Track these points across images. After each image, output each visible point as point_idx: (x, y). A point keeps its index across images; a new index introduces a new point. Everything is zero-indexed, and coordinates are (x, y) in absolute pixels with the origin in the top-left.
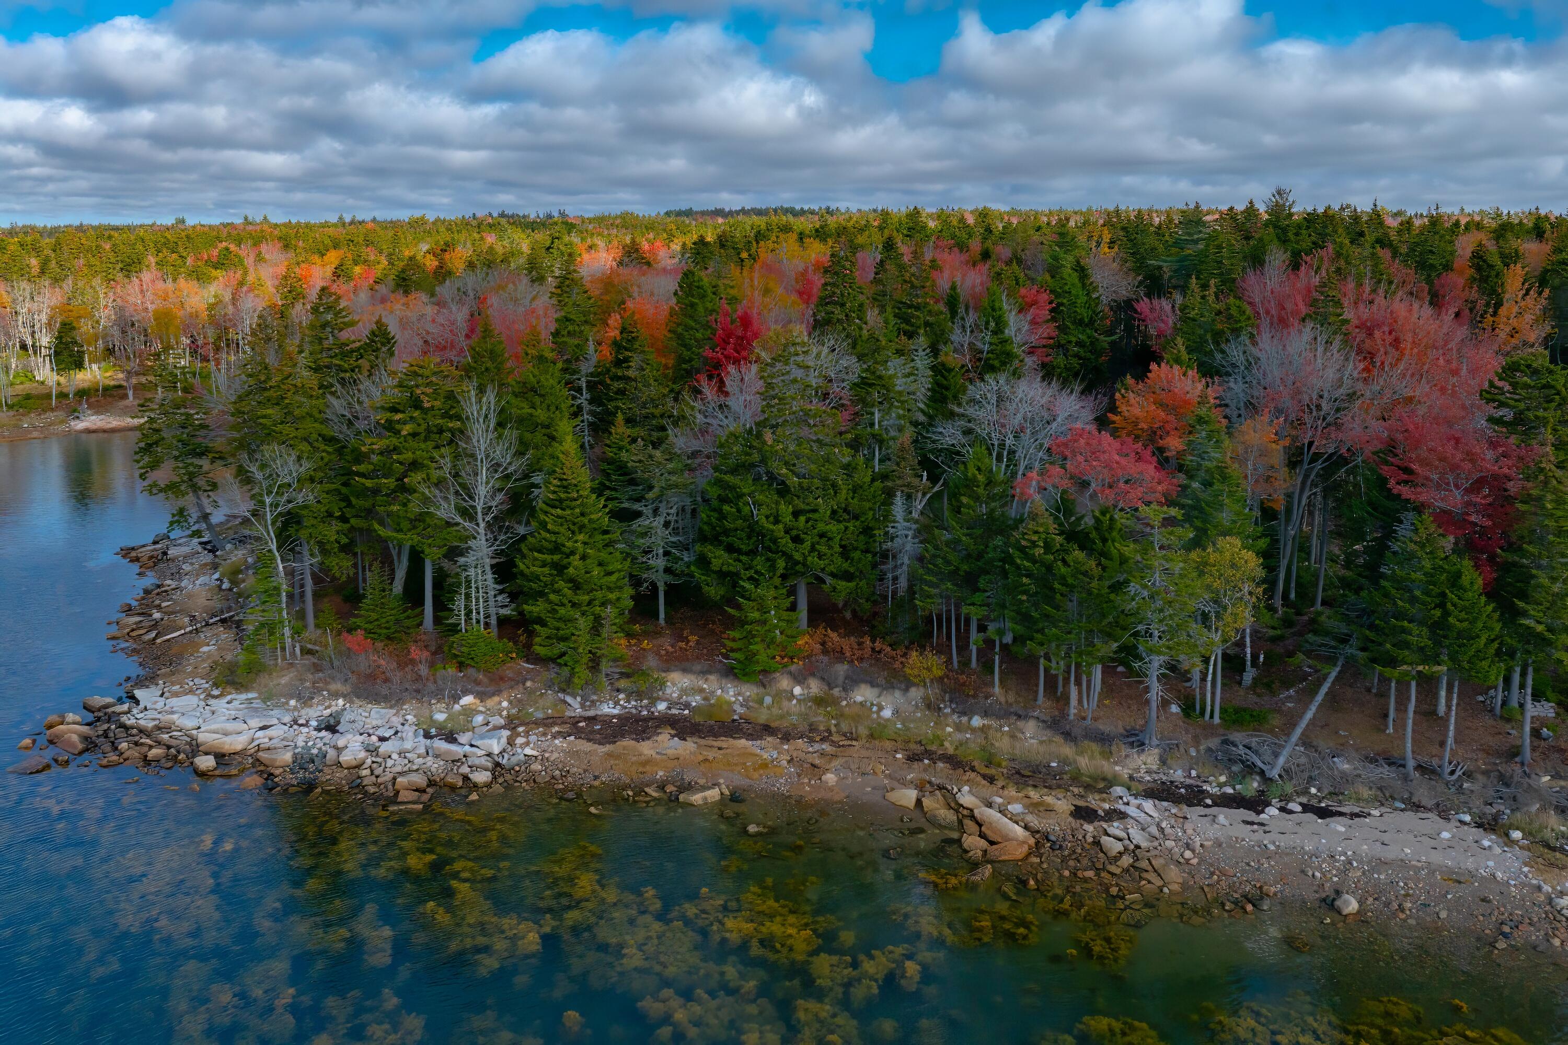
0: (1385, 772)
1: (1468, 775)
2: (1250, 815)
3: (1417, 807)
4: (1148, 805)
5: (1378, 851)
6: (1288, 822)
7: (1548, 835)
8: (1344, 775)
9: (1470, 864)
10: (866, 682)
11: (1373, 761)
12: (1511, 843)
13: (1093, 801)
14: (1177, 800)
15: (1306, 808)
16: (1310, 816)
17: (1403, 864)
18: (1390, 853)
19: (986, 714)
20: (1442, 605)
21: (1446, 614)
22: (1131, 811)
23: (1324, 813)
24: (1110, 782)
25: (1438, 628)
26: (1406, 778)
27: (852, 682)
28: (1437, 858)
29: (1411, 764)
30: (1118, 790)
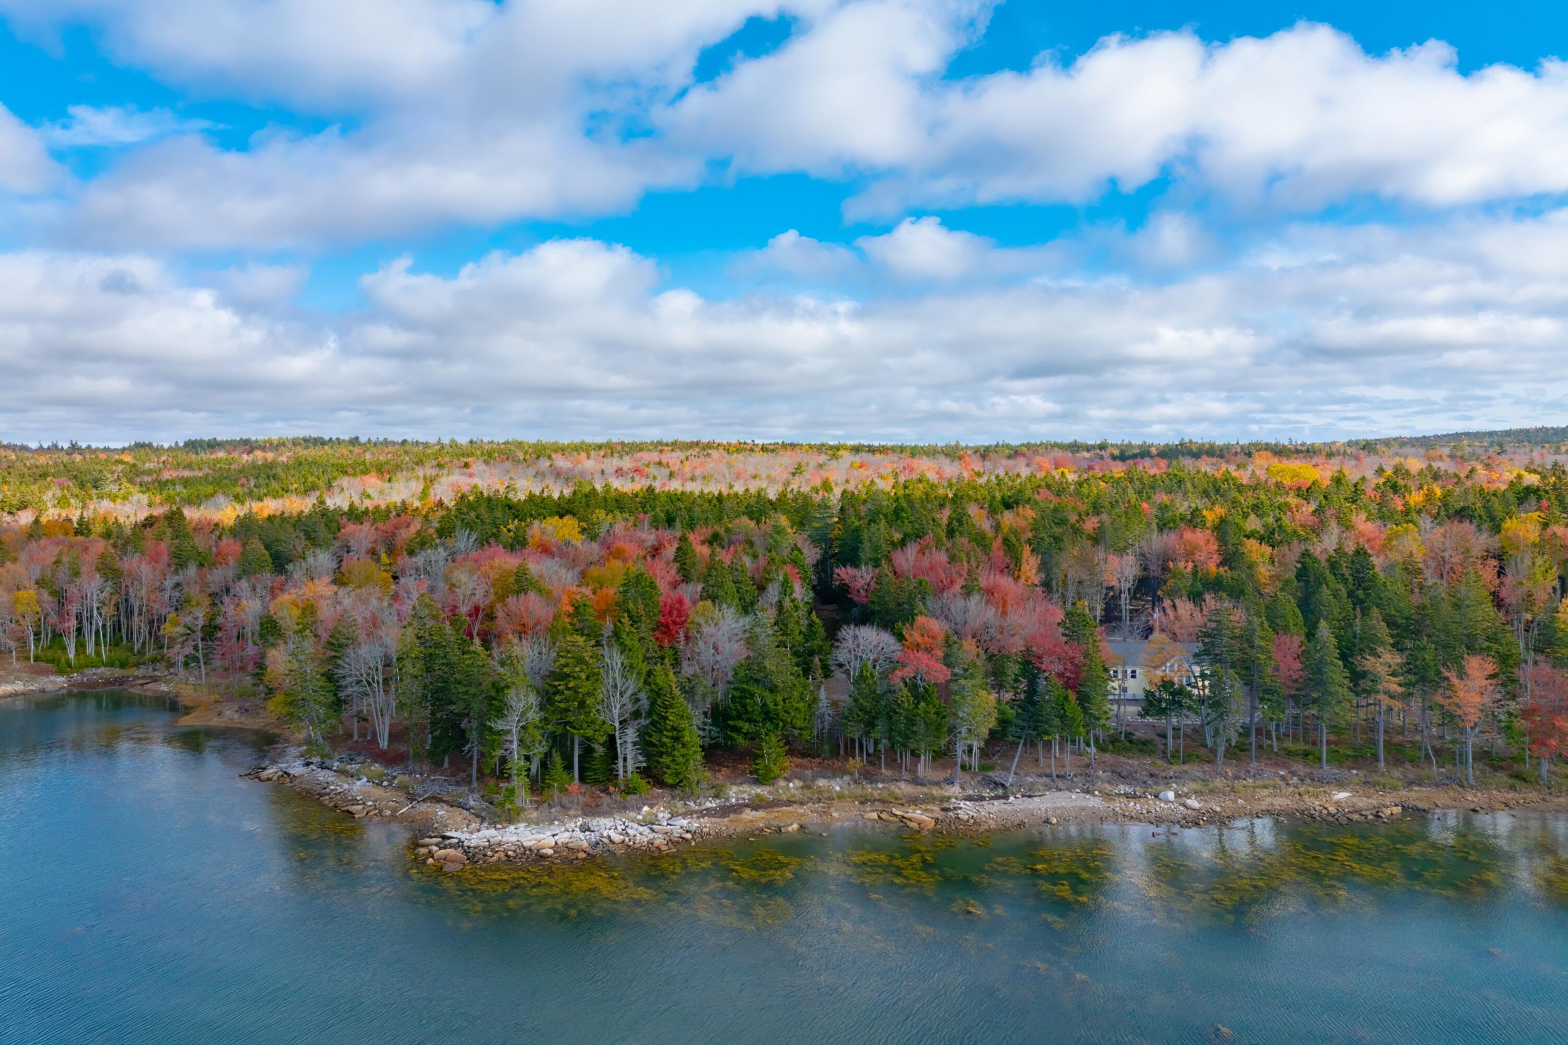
0: (1045, 779)
1: (1075, 776)
2: (1005, 801)
3: (1060, 790)
4: (968, 803)
5: (1054, 805)
6: (1019, 801)
7: (1107, 791)
8: (1032, 783)
9: (1085, 804)
10: (820, 777)
11: (1040, 776)
12: (1095, 796)
13: (946, 805)
14: (976, 800)
15: (1023, 796)
16: (1025, 799)
17: (1063, 807)
18: (1059, 805)
19: (883, 782)
20: (1063, 709)
21: (1065, 711)
22: (962, 805)
23: (1030, 797)
24: (949, 798)
25: (1062, 717)
26: (1053, 781)
27: (814, 778)
28: (1073, 804)
29: (1054, 775)
30: (953, 800)
